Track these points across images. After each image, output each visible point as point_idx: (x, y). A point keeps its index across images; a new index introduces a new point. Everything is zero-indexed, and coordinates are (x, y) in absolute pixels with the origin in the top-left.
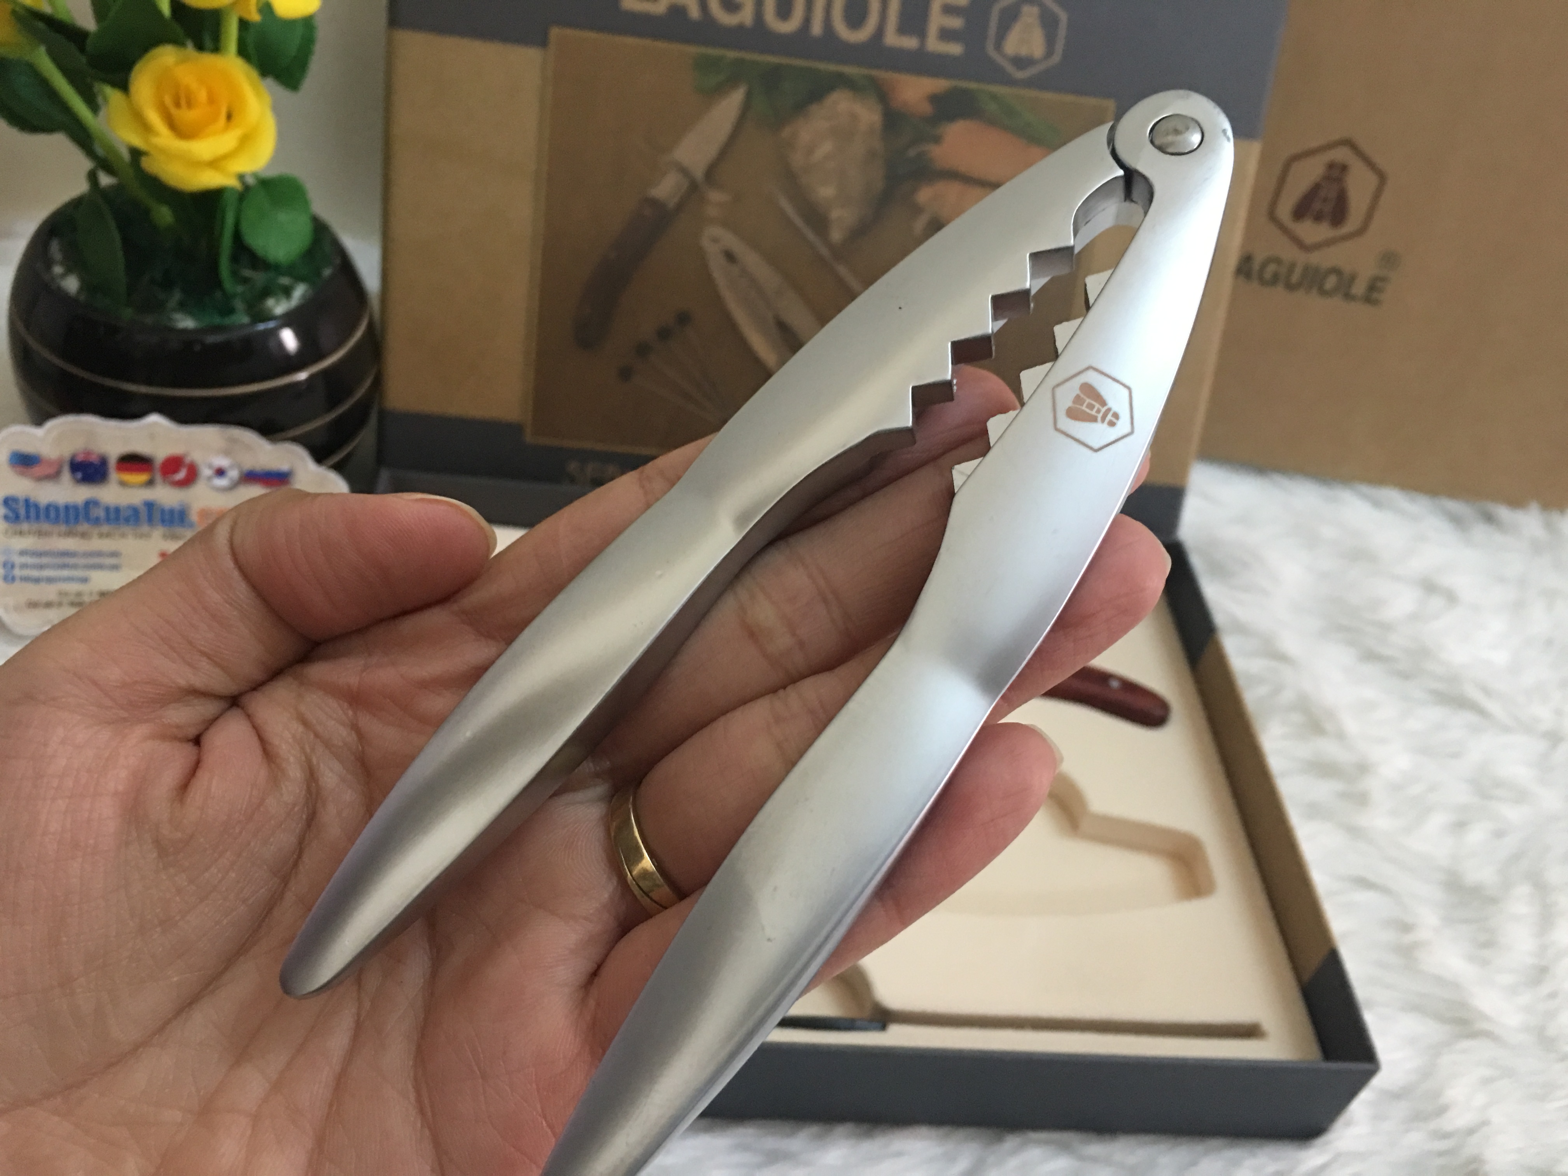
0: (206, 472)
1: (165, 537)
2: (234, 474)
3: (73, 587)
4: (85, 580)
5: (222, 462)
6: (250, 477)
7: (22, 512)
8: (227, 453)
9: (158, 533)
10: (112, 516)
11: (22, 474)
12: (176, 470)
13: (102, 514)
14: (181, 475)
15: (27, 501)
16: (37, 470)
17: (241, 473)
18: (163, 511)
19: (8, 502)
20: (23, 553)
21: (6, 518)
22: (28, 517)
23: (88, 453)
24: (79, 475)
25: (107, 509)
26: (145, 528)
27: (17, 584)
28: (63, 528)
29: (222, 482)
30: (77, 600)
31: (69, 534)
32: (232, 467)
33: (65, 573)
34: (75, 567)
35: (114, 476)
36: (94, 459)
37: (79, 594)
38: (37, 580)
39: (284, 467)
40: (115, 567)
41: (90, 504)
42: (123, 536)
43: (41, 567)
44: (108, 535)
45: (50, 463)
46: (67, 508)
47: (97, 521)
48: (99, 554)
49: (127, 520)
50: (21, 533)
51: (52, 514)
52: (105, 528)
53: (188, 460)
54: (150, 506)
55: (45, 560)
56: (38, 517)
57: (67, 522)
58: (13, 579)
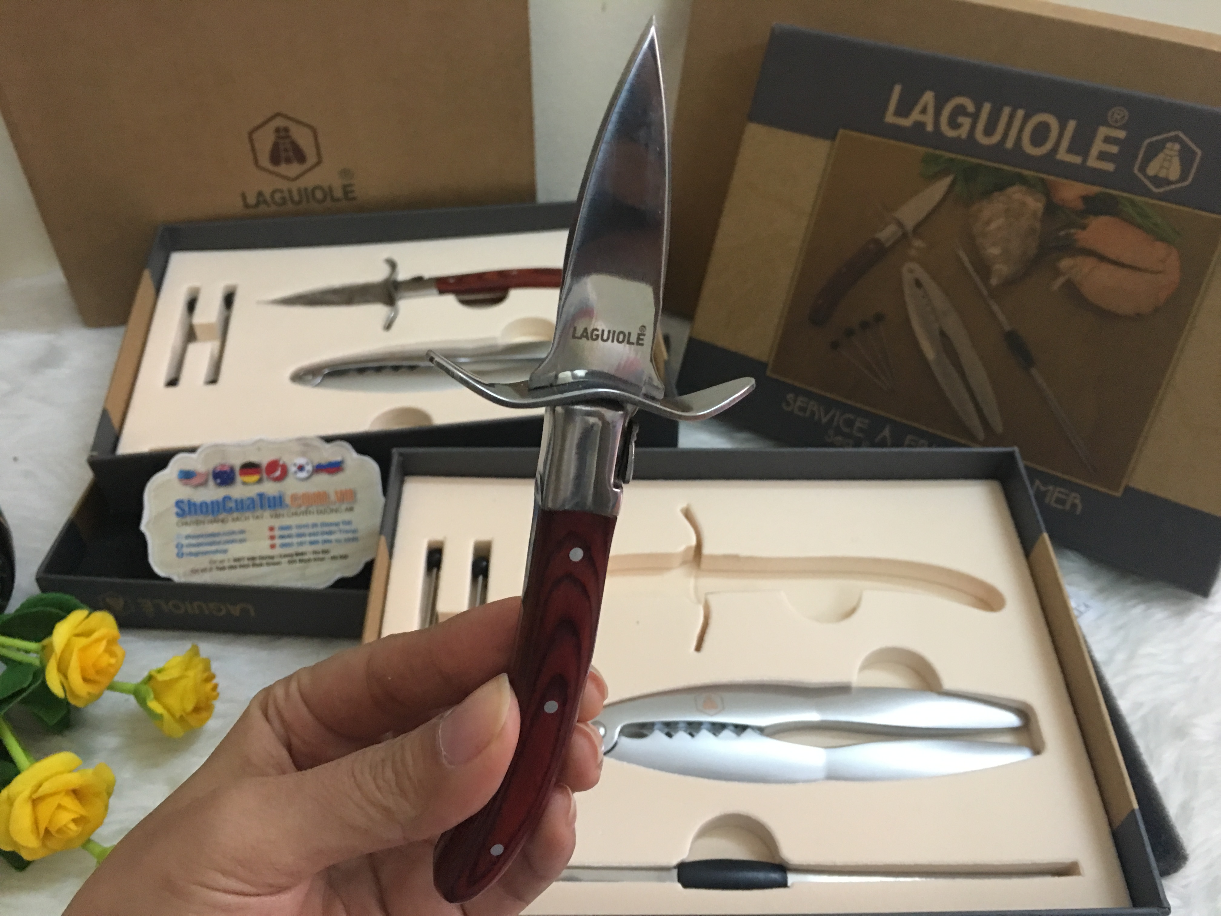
0: (293, 469)
1: (272, 516)
2: (309, 468)
3: (219, 557)
4: (225, 551)
5: (301, 461)
6: (320, 468)
7: (186, 509)
8: (303, 454)
9: (267, 513)
10: (240, 506)
11: (186, 484)
12: (275, 470)
13: (232, 505)
14: (278, 473)
15: (189, 501)
16: (195, 481)
17: (313, 467)
18: (269, 498)
19: (178, 503)
20: (188, 537)
21: (178, 514)
22: (190, 513)
23: (223, 465)
24: (219, 481)
25: (236, 501)
26: (259, 512)
27: (185, 559)
28: (210, 517)
29: (303, 475)
30: (221, 565)
31: (215, 521)
32: (307, 464)
33: (213, 548)
34: (219, 543)
35: (239, 479)
36: (226, 469)
37: (222, 561)
38: (197, 554)
39: (338, 459)
40: (242, 541)
41: (227, 499)
42: (247, 518)
43: (199, 545)
44: (237, 519)
45: (200, 474)
46: (212, 503)
47: (230, 511)
48: (233, 533)
49: (248, 508)
50: (186, 524)
51: (204, 510)
52: (235, 515)
53: (281, 463)
54: (261, 496)
55: (201, 540)
56: (196, 512)
57: (213, 512)
58: (183, 554)
